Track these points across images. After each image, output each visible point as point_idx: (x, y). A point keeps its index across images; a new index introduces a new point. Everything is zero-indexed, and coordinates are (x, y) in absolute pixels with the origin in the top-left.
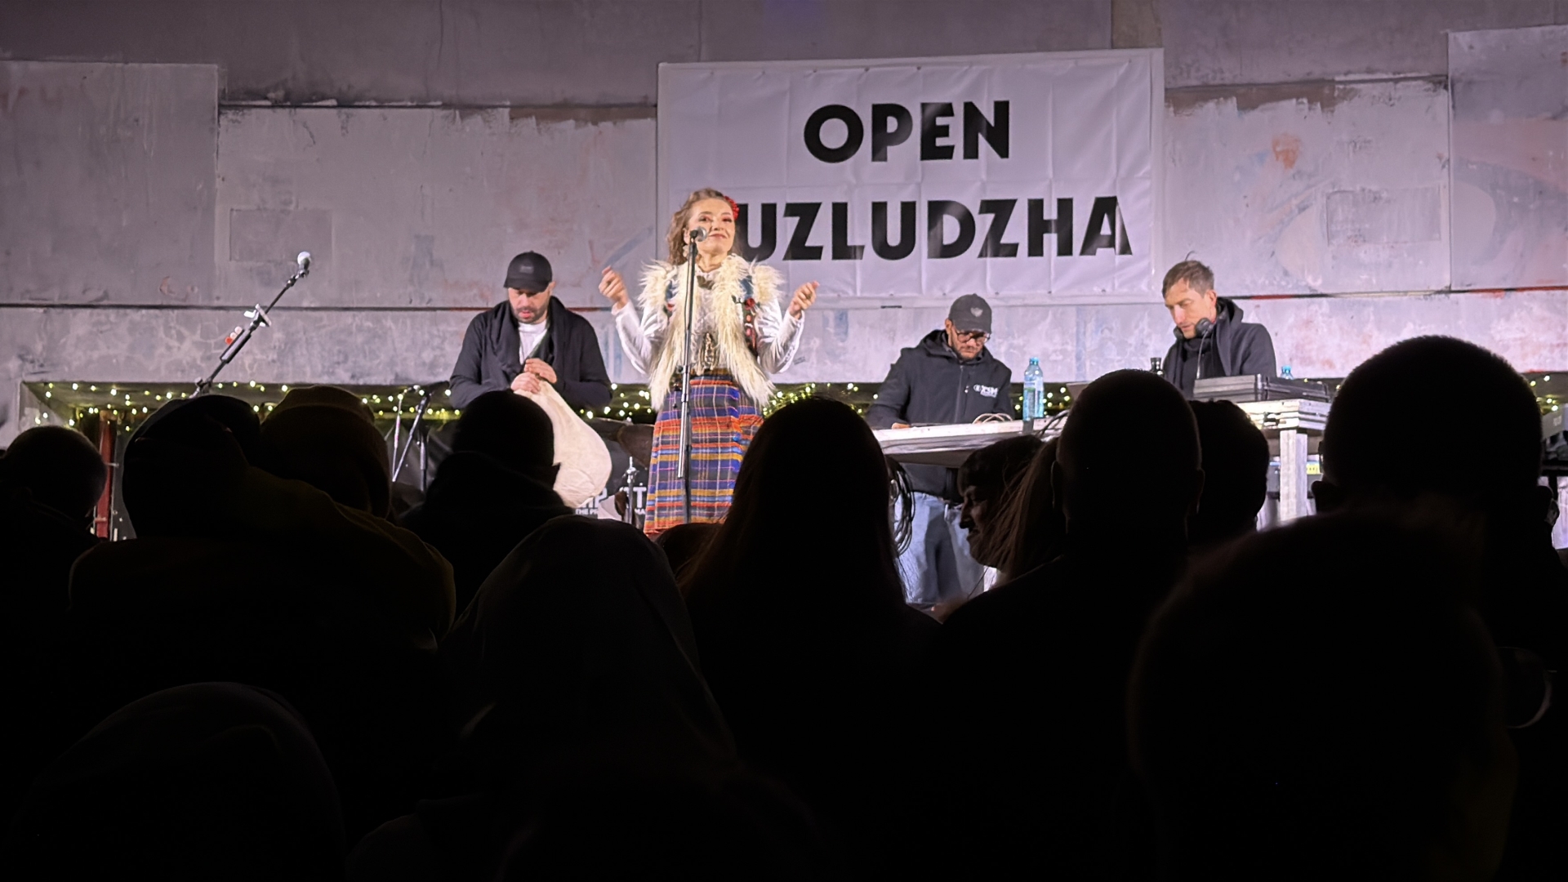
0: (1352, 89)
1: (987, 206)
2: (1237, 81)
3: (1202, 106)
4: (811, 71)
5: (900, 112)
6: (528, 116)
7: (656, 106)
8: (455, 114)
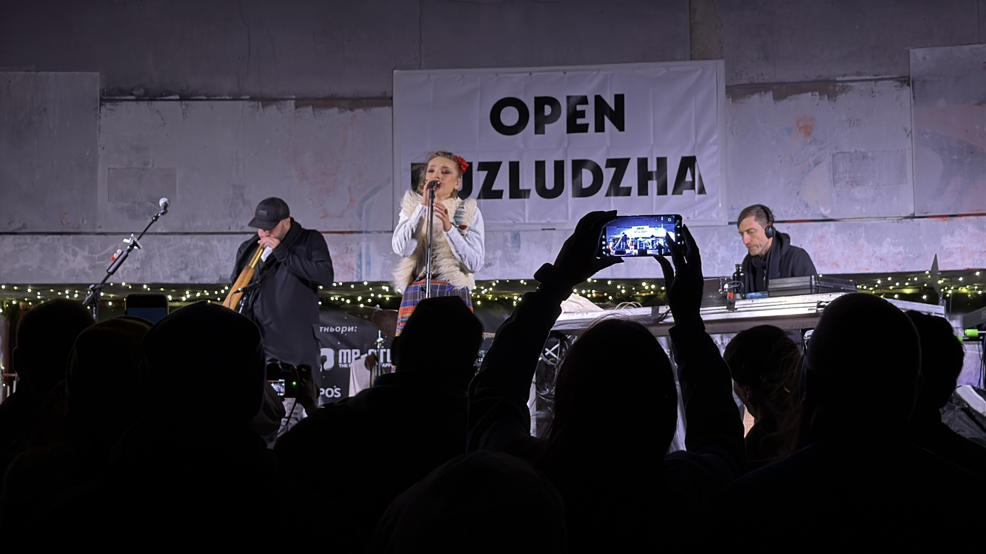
0: (847, 86)
1: (611, 163)
2: (774, 81)
3: (750, 97)
4: (494, 76)
5: (553, 102)
6: (307, 105)
7: (392, 98)
8: (259, 104)
